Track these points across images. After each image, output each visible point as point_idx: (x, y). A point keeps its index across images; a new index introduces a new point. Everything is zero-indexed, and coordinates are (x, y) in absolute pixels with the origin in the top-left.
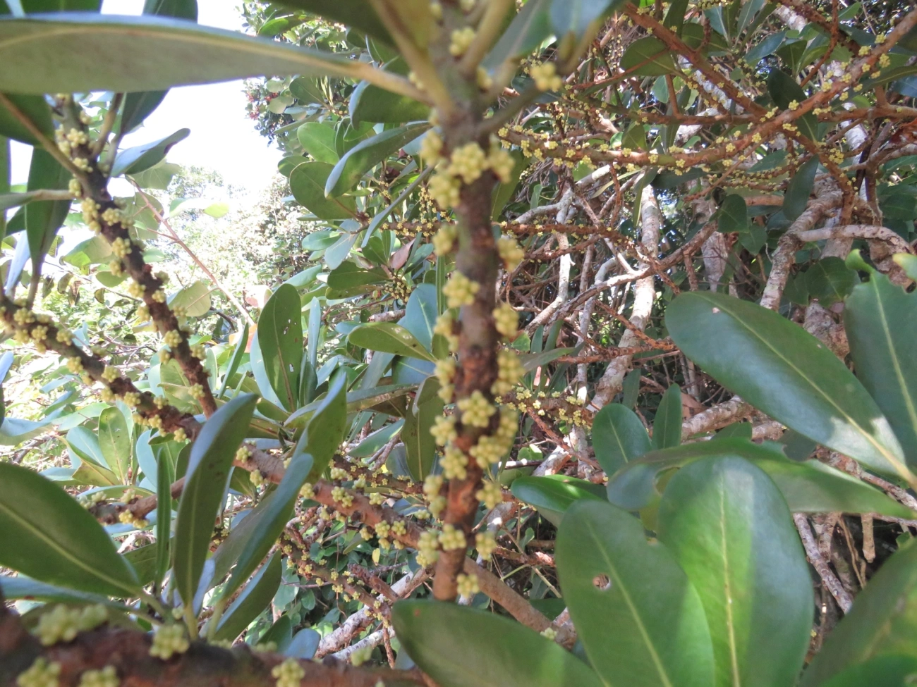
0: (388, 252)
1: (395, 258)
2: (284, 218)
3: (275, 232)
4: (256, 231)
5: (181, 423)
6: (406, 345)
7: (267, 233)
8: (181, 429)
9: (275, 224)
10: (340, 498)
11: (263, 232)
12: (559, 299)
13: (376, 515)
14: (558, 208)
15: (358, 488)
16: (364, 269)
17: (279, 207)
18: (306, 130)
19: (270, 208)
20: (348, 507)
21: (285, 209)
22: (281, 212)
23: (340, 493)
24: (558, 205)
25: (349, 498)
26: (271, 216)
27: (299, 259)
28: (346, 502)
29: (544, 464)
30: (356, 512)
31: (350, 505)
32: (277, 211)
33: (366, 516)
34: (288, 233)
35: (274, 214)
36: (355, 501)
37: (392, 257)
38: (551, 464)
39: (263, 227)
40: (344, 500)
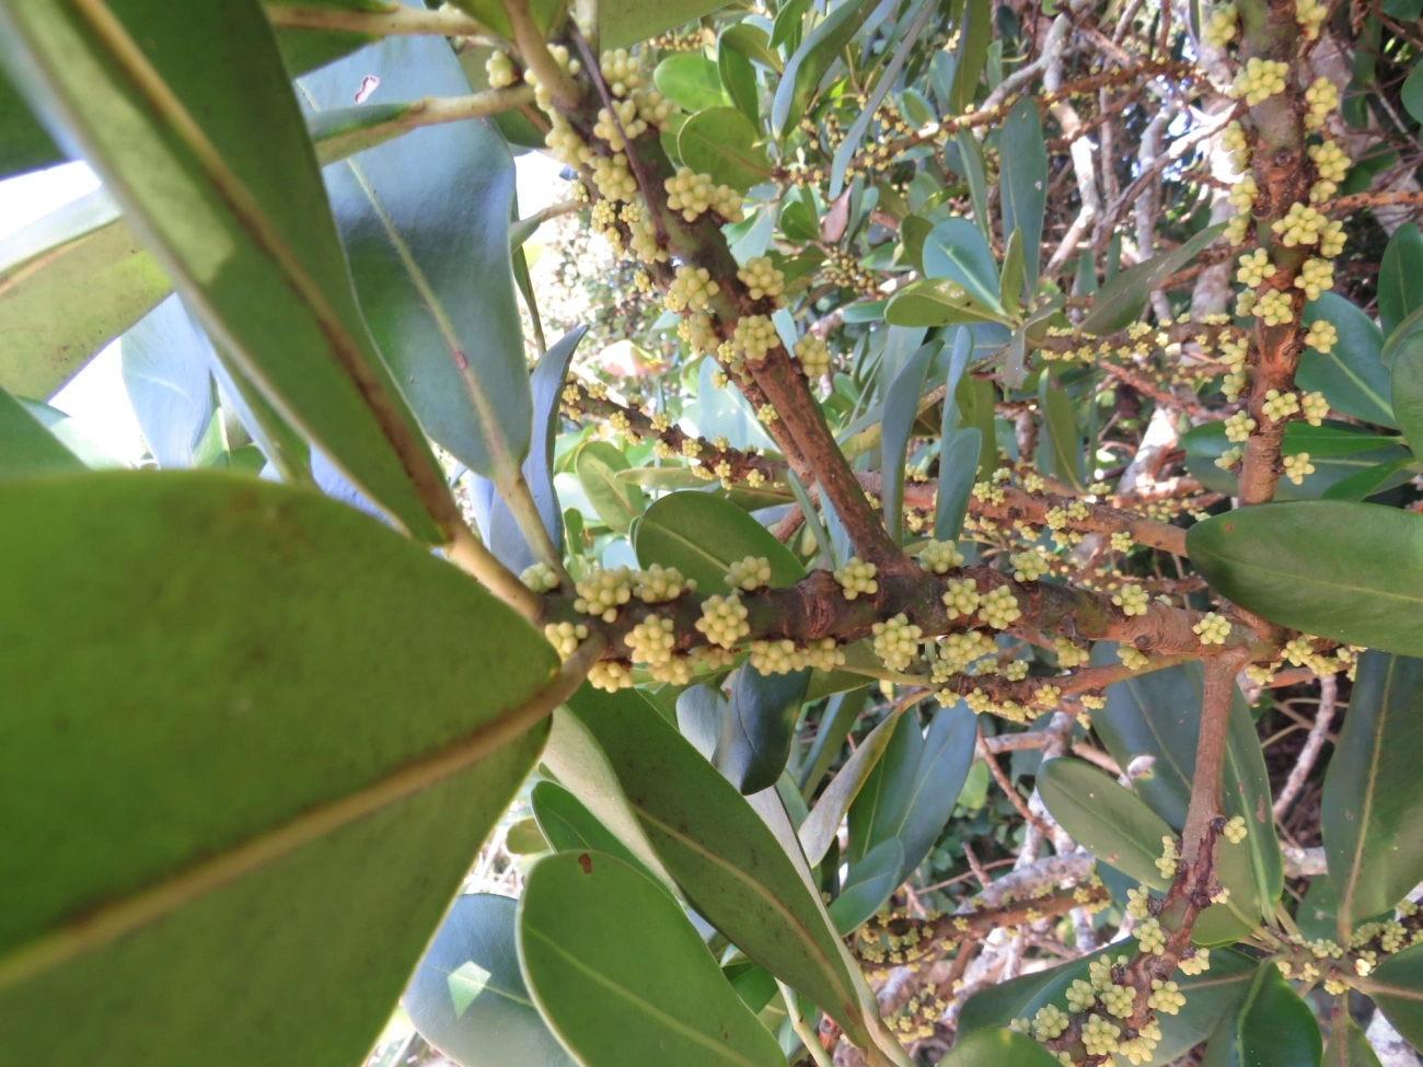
0: (816, 219)
1: (828, 227)
2: (584, 251)
3: (578, 276)
4: (552, 284)
5: (750, 465)
6: (956, 306)
7: (568, 280)
8: (755, 470)
9: (574, 263)
10: (988, 496)
11: (562, 281)
12: (1087, 211)
13: (1040, 505)
14: (1043, 67)
15: (1001, 480)
16: (791, 256)
17: (572, 238)
18: (666, 72)
19: (559, 243)
20: (1000, 505)
21: (580, 236)
22: (578, 243)
23: (985, 489)
24: (1041, 62)
25: (1000, 491)
26: (566, 254)
27: (625, 304)
28: (997, 498)
29: (1130, 470)
30: (1011, 509)
31: (1003, 501)
32: (572, 243)
33: (1028, 509)
34: (599, 271)
35: (569, 249)
36: (1006, 495)
37: (823, 226)
38: (1142, 466)
39: (560, 274)
40: (993, 496)
